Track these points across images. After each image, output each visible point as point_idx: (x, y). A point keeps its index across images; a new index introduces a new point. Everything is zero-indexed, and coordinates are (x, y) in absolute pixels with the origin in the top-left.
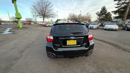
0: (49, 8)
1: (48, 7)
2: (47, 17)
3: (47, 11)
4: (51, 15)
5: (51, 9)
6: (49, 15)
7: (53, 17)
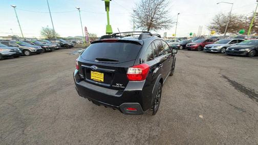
0: (161, 10)
1: (160, 7)
2: (156, 28)
3: (157, 16)
4: (164, 24)
5: (166, 9)
6: (159, 24)
7: (166, 27)
